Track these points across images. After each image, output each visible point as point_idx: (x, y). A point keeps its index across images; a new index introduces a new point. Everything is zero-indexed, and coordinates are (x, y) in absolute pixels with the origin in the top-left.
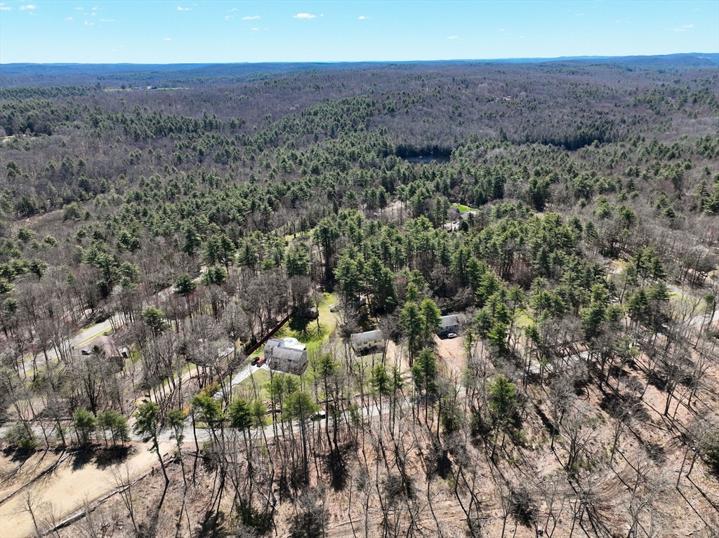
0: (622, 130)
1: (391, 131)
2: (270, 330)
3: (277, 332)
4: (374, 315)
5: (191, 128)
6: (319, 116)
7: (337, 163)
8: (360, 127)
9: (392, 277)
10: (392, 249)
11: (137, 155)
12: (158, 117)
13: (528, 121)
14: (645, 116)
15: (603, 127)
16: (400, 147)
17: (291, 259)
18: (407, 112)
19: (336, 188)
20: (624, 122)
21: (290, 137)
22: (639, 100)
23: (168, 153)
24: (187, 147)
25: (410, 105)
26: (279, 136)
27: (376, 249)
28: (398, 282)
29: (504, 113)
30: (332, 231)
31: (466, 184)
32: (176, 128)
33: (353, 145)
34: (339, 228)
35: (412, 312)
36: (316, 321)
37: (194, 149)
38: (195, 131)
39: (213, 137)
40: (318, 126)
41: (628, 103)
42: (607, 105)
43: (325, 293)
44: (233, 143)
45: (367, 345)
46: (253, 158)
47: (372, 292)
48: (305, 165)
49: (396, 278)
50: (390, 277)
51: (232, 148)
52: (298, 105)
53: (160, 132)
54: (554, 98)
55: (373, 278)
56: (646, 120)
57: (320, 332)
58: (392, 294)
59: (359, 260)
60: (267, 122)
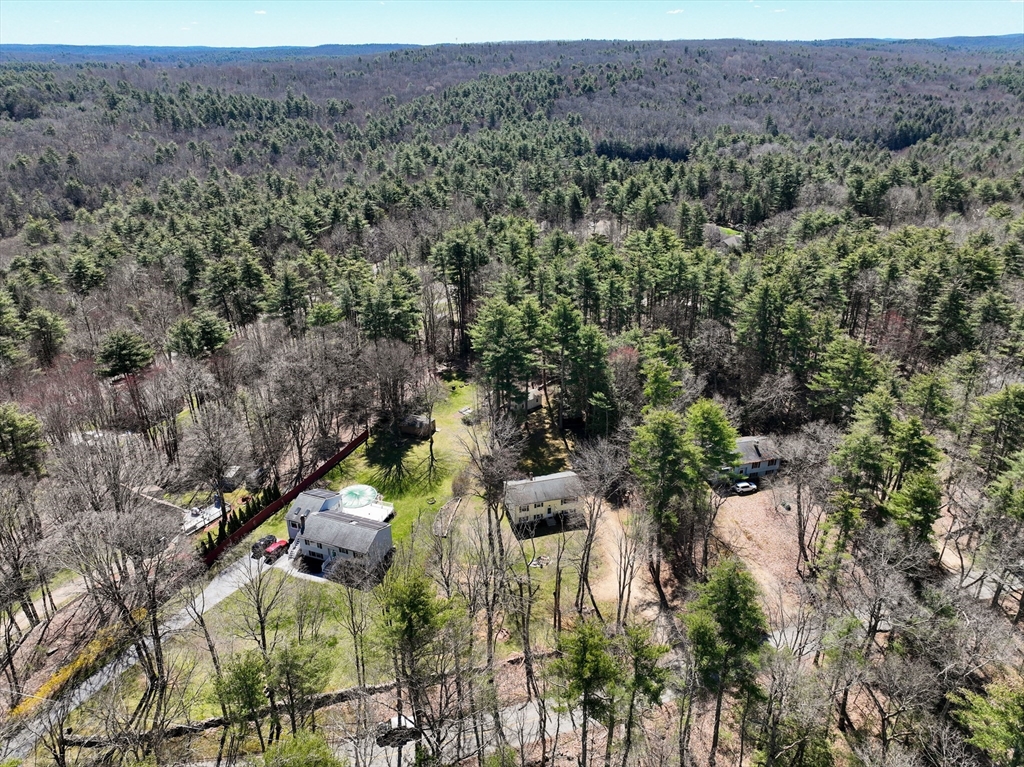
0: (970, 122)
1: (588, 120)
2: (321, 464)
3: (336, 470)
4: (560, 433)
5: (265, 113)
6: (471, 97)
7: (496, 162)
8: (537, 114)
9: (605, 345)
10: (603, 287)
11: (167, 150)
12: (214, 97)
13: (812, 108)
14: (1003, 104)
15: (937, 118)
16: (602, 145)
17: (374, 301)
18: (614, 92)
19: (491, 195)
20: (970, 111)
21: (422, 128)
22: (990, 81)
23: (221, 148)
24: (254, 141)
25: (618, 83)
26: (406, 127)
27: (565, 285)
28: (619, 358)
29: (770, 96)
30: (472, 249)
31: (727, 188)
32: (240, 113)
33: (524, 137)
34: (491, 248)
35: (666, 437)
36: (428, 443)
37: (265, 143)
38: (271, 119)
39: (298, 126)
40: (469, 112)
41: (971, 85)
42: (936, 87)
43: (454, 383)
44: (329, 136)
45: (542, 511)
46: (358, 158)
47: (555, 380)
48: (443, 166)
49: (613, 350)
50: (599, 347)
51: (326, 142)
52: (439, 84)
53: (214, 117)
54: (848, 77)
55: (558, 348)
56: (1007, 109)
57: (434, 470)
58: (604, 388)
59: (529, 306)
60: (388, 106)
